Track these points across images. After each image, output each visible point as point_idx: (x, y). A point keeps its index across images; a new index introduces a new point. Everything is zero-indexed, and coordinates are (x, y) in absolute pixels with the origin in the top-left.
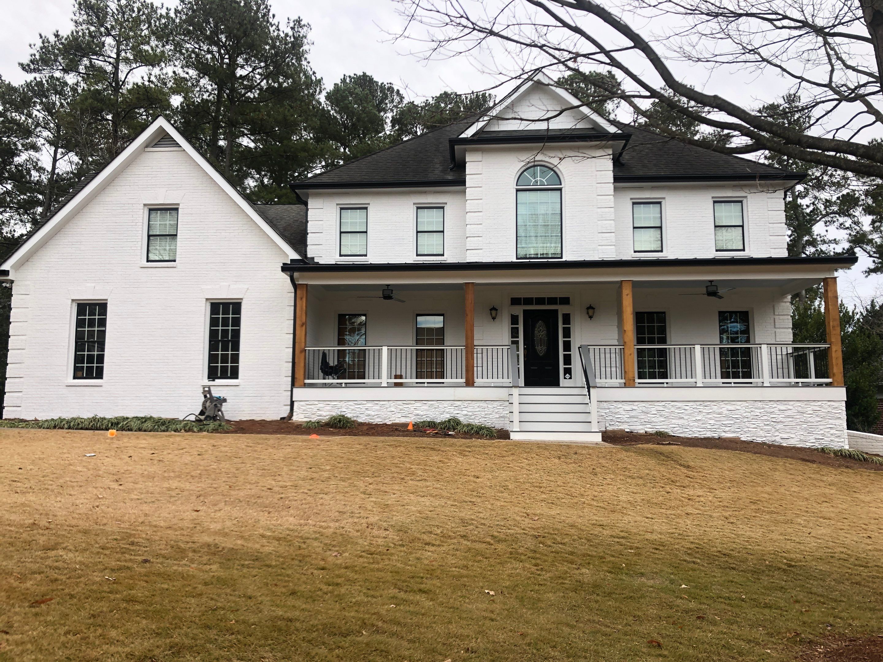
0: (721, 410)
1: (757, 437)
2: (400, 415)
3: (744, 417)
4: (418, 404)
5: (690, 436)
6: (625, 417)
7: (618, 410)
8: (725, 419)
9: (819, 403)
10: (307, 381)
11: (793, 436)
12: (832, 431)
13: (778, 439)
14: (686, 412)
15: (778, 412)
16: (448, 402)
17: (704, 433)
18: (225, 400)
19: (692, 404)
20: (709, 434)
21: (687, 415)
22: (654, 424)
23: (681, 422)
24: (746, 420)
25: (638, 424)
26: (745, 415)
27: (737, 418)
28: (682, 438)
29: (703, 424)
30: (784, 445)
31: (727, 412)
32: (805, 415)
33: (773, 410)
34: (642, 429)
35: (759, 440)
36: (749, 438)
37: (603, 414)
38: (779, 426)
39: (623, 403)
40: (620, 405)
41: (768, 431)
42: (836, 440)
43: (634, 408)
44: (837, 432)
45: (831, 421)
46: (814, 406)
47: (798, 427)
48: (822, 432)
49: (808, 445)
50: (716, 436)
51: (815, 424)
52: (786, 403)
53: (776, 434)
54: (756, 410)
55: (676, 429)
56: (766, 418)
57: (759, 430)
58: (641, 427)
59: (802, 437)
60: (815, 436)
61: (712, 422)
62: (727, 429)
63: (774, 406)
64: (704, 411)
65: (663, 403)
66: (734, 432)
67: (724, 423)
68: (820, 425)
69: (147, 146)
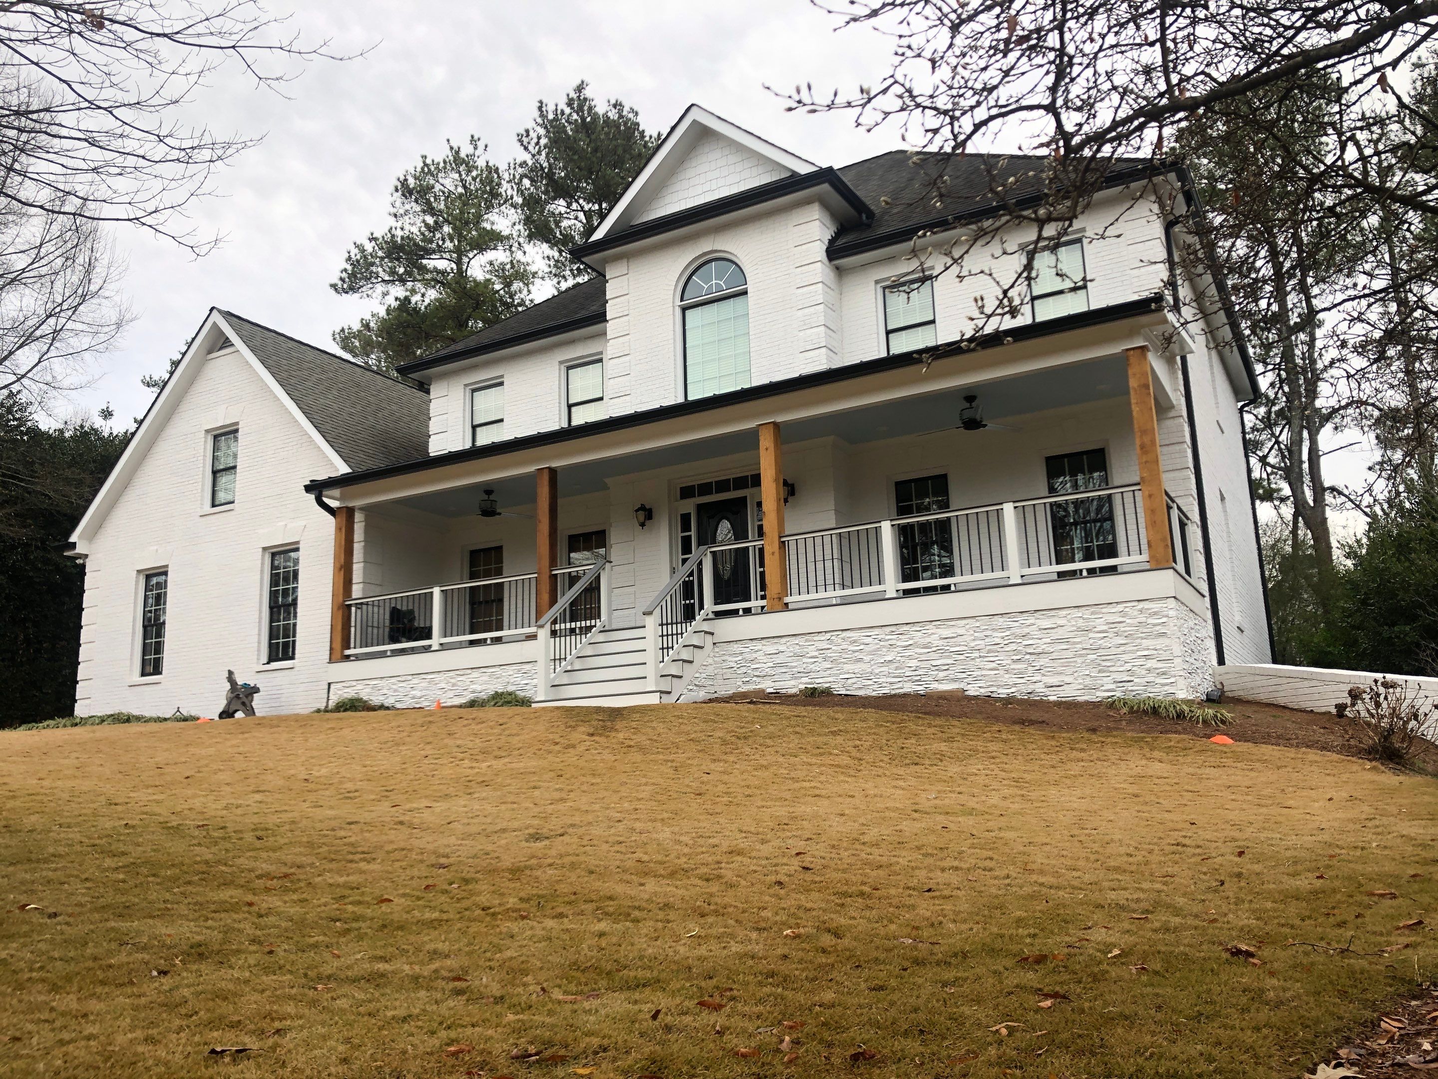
0: (928, 640)
1: (999, 686)
2: (451, 694)
3: (973, 649)
4: (475, 674)
5: (874, 694)
6: (765, 665)
7: (755, 655)
8: (933, 656)
9: (1120, 607)
10: (347, 652)
11: (1068, 679)
12: (1151, 664)
13: (1039, 688)
14: (867, 648)
15: (1038, 634)
16: (514, 667)
17: (900, 685)
18: (256, 690)
19: (876, 631)
20: (908, 688)
21: (870, 653)
22: (813, 675)
23: (858, 667)
24: (976, 654)
25: (787, 676)
26: (973, 644)
27: (959, 653)
28: (861, 697)
29: (897, 668)
30: (1052, 698)
31: (941, 642)
32: (1091, 635)
33: (1026, 630)
34: (794, 686)
35: (1003, 692)
36: (982, 690)
37: (732, 664)
38: (1043, 661)
39: (763, 642)
40: (758, 646)
41: (1020, 674)
42: (1158, 680)
43: (782, 648)
44: (1160, 665)
45: (1145, 643)
46: (1111, 615)
47: (1079, 660)
48: (1128, 666)
49: (1101, 695)
50: (921, 689)
51: (1114, 651)
52: (1053, 613)
53: (1034, 679)
54: (995, 634)
55: (850, 681)
56: (1013, 647)
57: (1002, 672)
58: (793, 683)
59: (1088, 681)
60: (1114, 675)
61: (913, 663)
62: (942, 675)
63: (1028, 622)
64: (899, 643)
65: (828, 636)
66: (955, 680)
67: (934, 663)
68: (1124, 653)
69: (210, 352)
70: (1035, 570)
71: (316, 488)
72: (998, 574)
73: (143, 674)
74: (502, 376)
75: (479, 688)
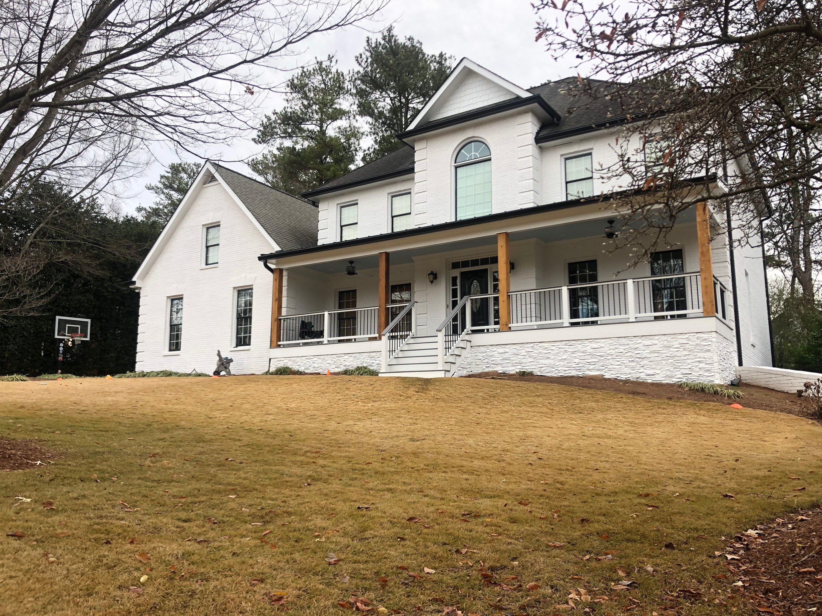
0: (585, 349)
1: (621, 374)
2: (334, 366)
3: (608, 354)
4: (346, 357)
5: (556, 375)
6: (498, 359)
7: (493, 353)
8: (589, 357)
9: (687, 336)
10: (279, 343)
11: (658, 372)
12: (702, 365)
13: (643, 376)
14: (552, 352)
15: (643, 348)
16: (366, 354)
17: (569, 371)
18: (231, 360)
19: (558, 343)
20: (574, 373)
21: (554, 355)
22: (523, 365)
23: (547, 362)
24: (610, 357)
25: (510, 365)
26: (608, 352)
27: (601, 356)
28: (548, 377)
29: (568, 363)
30: (649, 381)
31: (592, 350)
32: (671, 349)
33: (637, 346)
34: (513, 370)
35: (623, 377)
36: (613, 376)
37: (481, 358)
38: (645, 362)
39: (497, 347)
40: (494, 348)
41: (633, 368)
42: (706, 374)
43: (507, 350)
44: (706, 366)
45: (699, 355)
46: (682, 339)
47: (664, 362)
48: (690, 366)
49: (674, 380)
50: (580, 374)
51: (683, 358)
52: (651, 337)
53: (640, 371)
54: (620, 347)
55: (543, 369)
56: (630, 354)
57: (623, 367)
58: (513, 368)
59: (668, 373)
60: (682, 371)
61: (577, 361)
62: (591, 367)
63: (638, 342)
64: (570, 350)
65: (532, 345)
66: (599, 370)
67: (588, 361)
68: (688, 359)
69: (204, 184)
70: (643, 315)
71: (264, 258)
72: (623, 316)
73: (170, 350)
74: (357, 200)
75: (348, 364)
